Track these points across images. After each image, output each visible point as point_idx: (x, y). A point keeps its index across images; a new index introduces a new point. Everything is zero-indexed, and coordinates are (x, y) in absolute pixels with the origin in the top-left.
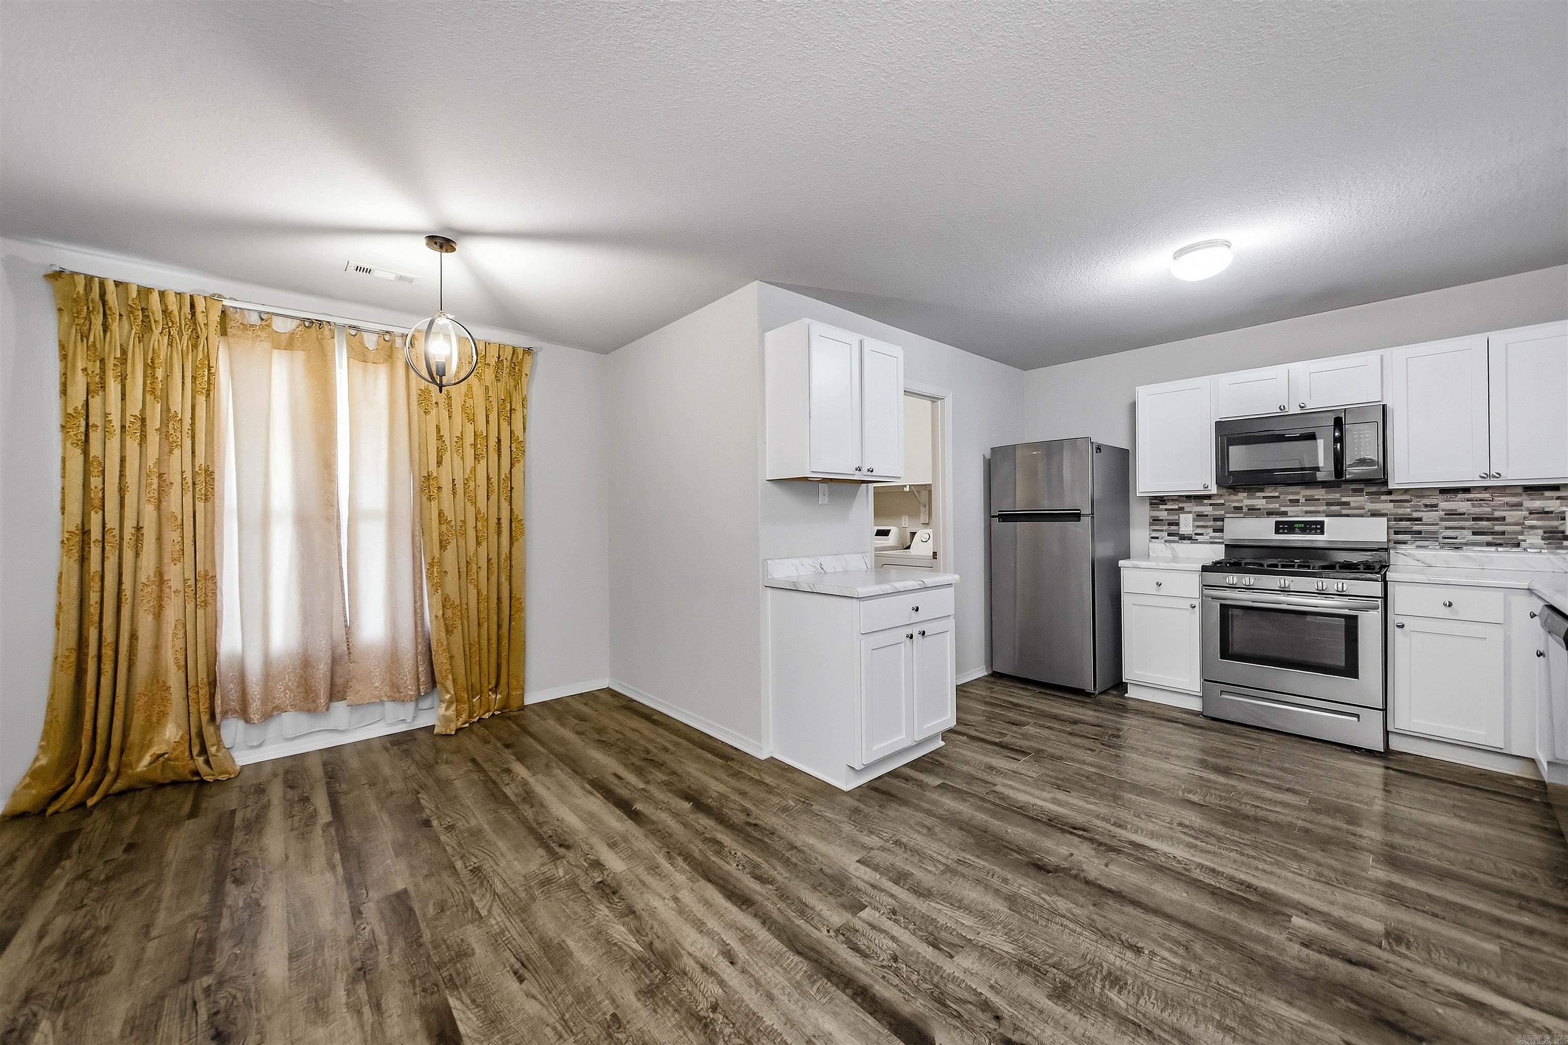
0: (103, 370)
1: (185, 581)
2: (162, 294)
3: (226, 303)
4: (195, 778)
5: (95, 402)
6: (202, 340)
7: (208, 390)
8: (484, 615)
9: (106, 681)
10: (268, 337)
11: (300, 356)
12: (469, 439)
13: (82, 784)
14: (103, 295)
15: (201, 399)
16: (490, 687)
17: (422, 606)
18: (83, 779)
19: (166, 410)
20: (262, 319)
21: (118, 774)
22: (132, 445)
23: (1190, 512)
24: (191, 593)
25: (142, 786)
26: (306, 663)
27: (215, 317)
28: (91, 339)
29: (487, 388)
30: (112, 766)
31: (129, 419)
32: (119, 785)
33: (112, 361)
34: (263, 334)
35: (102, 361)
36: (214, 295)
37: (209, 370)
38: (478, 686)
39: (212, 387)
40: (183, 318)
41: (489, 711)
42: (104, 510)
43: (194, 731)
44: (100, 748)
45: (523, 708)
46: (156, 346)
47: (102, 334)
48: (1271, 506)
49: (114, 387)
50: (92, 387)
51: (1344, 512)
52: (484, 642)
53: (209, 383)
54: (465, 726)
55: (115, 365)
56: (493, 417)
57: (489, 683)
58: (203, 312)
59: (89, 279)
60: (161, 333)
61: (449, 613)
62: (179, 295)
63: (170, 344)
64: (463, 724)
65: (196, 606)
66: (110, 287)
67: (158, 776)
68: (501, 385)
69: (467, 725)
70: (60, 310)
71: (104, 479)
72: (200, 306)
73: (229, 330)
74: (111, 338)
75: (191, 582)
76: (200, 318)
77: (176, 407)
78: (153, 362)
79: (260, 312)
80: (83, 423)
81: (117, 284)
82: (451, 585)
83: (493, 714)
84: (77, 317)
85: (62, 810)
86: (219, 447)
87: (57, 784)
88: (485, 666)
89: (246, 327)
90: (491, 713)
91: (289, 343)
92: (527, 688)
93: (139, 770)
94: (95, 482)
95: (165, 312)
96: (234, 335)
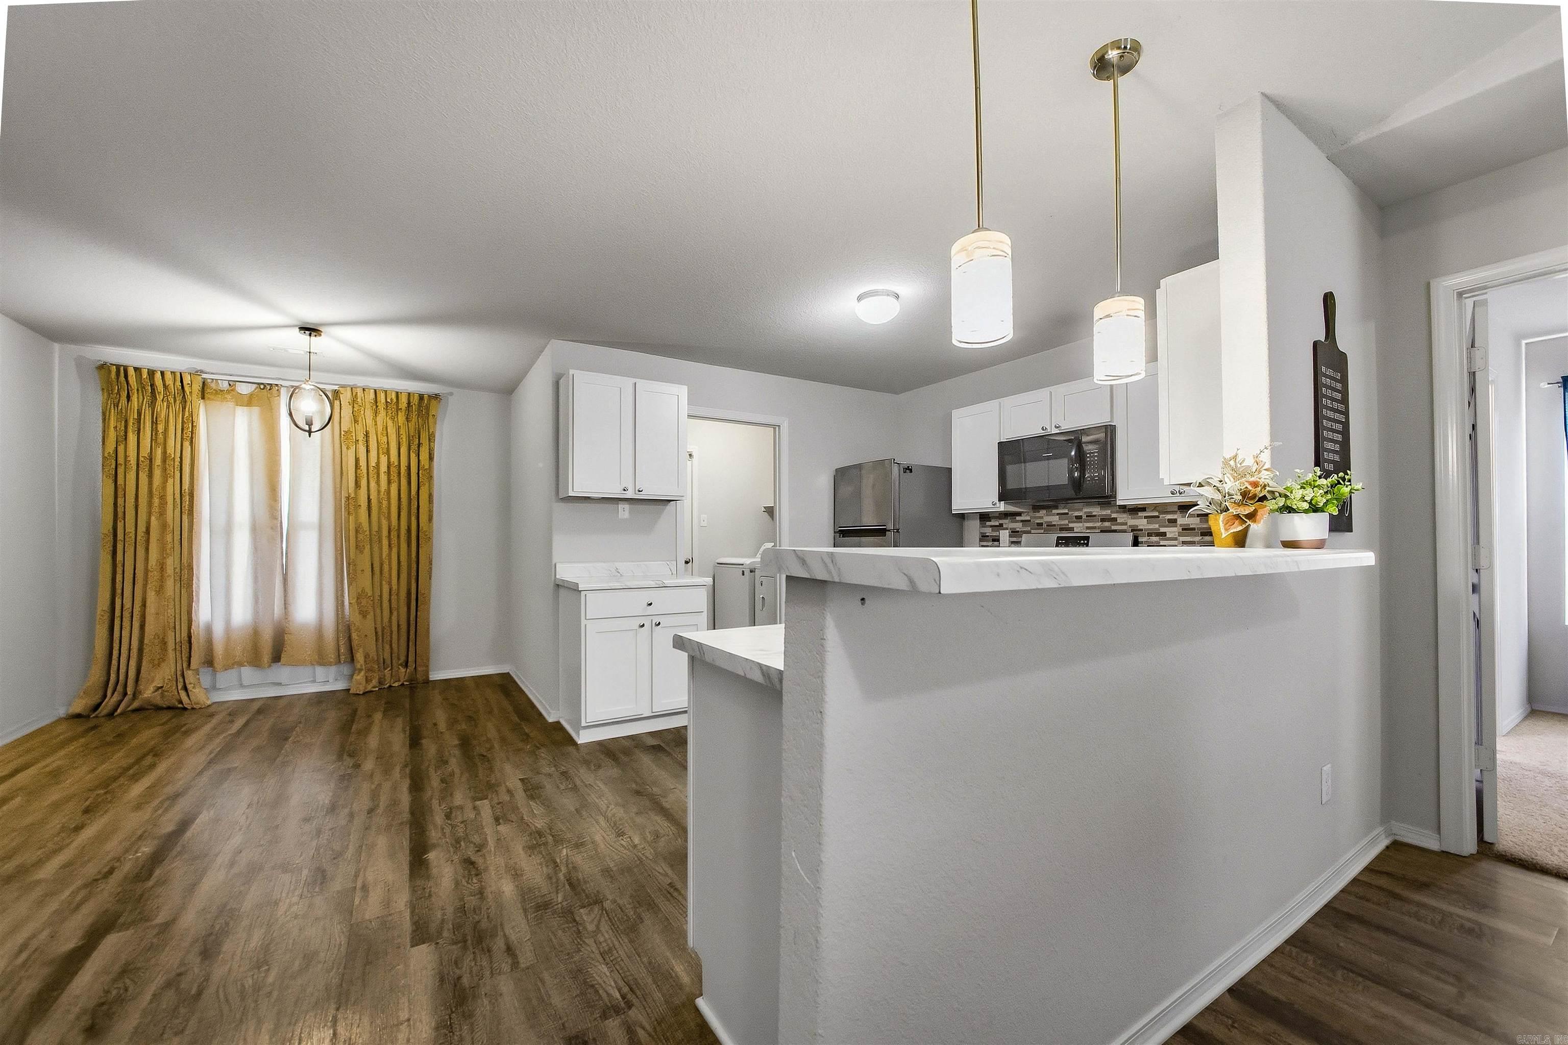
0: (126, 427)
1: (175, 569)
2: (162, 373)
3: (204, 376)
4: (180, 706)
5: (121, 449)
6: (188, 404)
7: (192, 438)
8: (394, 605)
9: (125, 633)
10: (232, 399)
11: (256, 410)
12: (383, 468)
13: (111, 701)
14: (126, 376)
15: (187, 444)
16: (400, 662)
17: (343, 596)
18: (112, 695)
19: (164, 452)
20: (230, 385)
21: (135, 696)
22: (143, 477)
23: (1007, 529)
24: (178, 578)
25: (149, 707)
26: (255, 633)
27: (197, 387)
28: (120, 408)
29: (399, 428)
30: (130, 691)
31: (141, 459)
32: (136, 705)
33: (131, 420)
34: (229, 397)
35: (126, 421)
36: (197, 372)
37: (192, 424)
38: (388, 662)
39: (194, 435)
40: (176, 389)
41: (399, 681)
42: (125, 520)
43: (179, 673)
44: (122, 677)
45: (427, 682)
46: (159, 410)
47: (126, 403)
48: (1063, 522)
49: (132, 438)
50: (120, 439)
51: (1114, 528)
52: (395, 628)
53: (192, 432)
54: (374, 689)
55: (133, 423)
56: (404, 450)
57: (399, 659)
58: (189, 384)
59: (118, 367)
60: (163, 400)
61: (364, 602)
62: (173, 373)
63: (168, 407)
64: (373, 687)
65: (181, 587)
66: (131, 372)
67: (158, 700)
68: (412, 425)
69: (377, 689)
70: (103, 389)
71: (125, 499)
72: (187, 379)
73: (206, 395)
74: (131, 406)
75: (178, 570)
76: (187, 388)
77: (170, 450)
78: (156, 421)
79: (229, 381)
80: (114, 462)
81: (136, 369)
82: (365, 581)
83: (403, 684)
84: (112, 393)
85: (99, 715)
86: (198, 477)
87: (96, 699)
88: (395, 646)
89: (219, 392)
90: (400, 683)
91: (249, 401)
92: (431, 667)
93: (146, 695)
94: (120, 501)
95: (164, 385)
96: (209, 398)
